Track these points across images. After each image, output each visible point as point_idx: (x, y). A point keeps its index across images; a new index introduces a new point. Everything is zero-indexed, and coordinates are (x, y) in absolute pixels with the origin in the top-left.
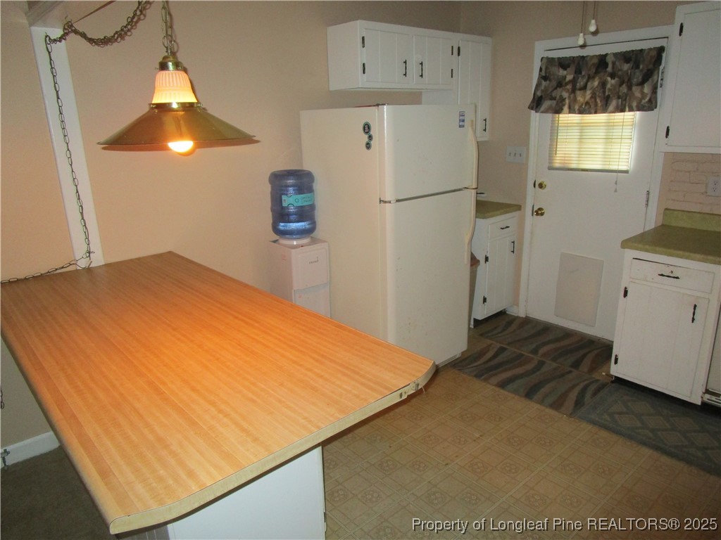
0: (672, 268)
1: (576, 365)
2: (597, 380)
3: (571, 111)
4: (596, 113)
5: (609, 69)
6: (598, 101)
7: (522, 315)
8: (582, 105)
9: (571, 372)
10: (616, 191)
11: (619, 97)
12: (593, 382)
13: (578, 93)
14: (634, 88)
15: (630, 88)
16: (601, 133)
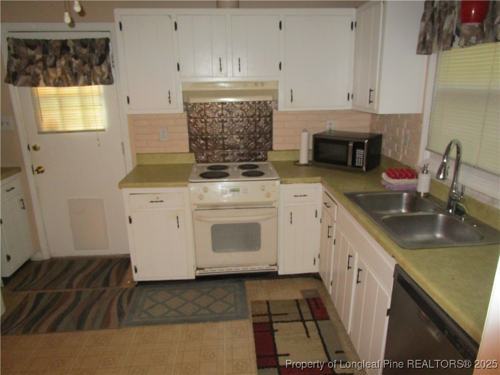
0: (156, 196)
1: (106, 283)
2: (126, 289)
3: (47, 84)
4: (69, 86)
5: (72, 51)
6: (68, 76)
7: (46, 257)
8: (55, 79)
9: (104, 291)
10: (99, 145)
11: (84, 74)
12: (124, 292)
13: (50, 70)
14: (95, 68)
15: (91, 67)
16: (77, 102)
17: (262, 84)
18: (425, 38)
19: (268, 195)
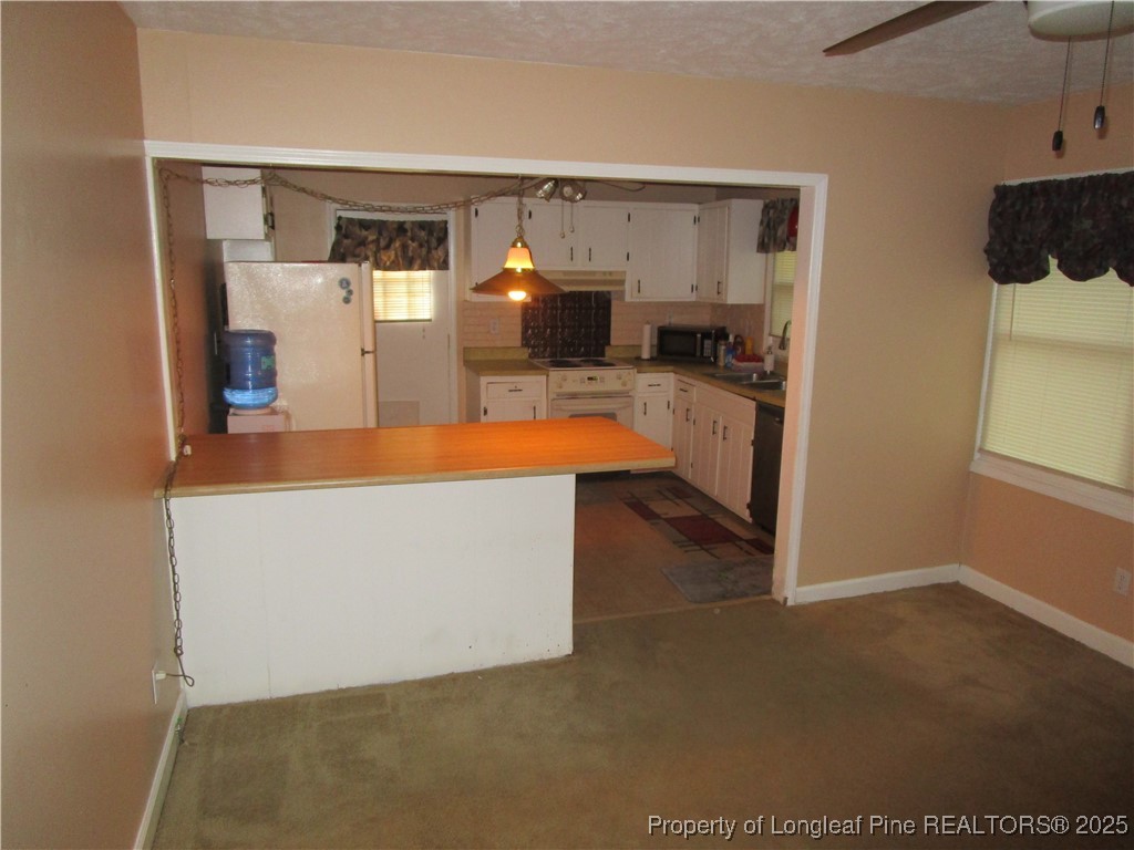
0: (515, 384)
4: (399, 270)
5: (409, 234)
6: (400, 260)
8: (386, 263)
10: (424, 337)
11: (420, 258)
13: (382, 252)
14: (432, 251)
15: (429, 250)
16: (403, 288)
17: (611, 273)
18: (763, 240)
19: (624, 384)
